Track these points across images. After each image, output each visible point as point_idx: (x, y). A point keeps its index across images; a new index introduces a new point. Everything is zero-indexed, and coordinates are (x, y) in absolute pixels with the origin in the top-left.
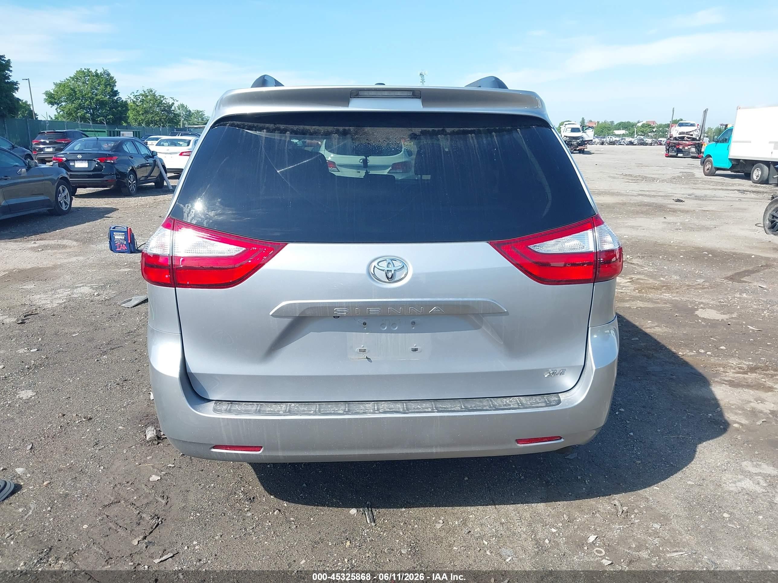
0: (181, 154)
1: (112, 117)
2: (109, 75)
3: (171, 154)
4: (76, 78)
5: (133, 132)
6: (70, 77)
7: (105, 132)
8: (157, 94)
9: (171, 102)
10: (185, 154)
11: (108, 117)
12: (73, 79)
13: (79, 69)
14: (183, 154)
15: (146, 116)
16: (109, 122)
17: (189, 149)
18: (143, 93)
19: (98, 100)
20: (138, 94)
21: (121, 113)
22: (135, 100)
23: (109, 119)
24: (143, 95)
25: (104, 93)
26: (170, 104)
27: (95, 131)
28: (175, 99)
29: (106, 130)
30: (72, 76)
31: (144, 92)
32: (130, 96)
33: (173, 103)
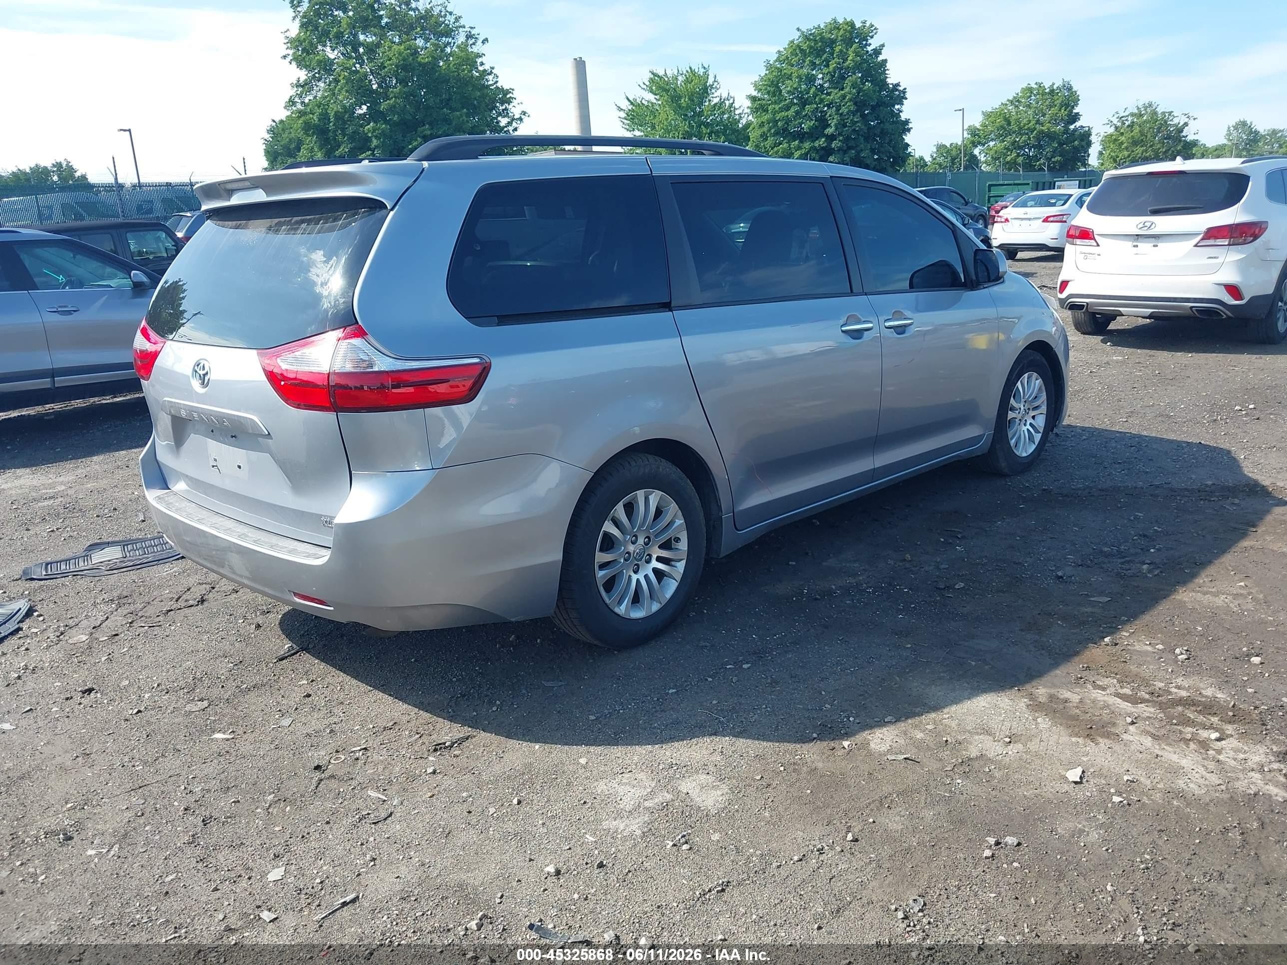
0: (1046, 220)
1: (1059, 158)
2: (1070, 89)
3: (1029, 219)
4: (1015, 102)
5: (1080, 181)
6: (1008, 100)
7: (1028, 184)
8: (1160, 110)
9: (1180, 120)
10: (1052, 219)
11: (1053, 160)
12: (1011, 102)
13: (1024, 86)
14: (1049, 219)
15: (1133, 151)
16: (1054, 167)
17: (1061, 211)
18: (1137, 111)
19: (1042, 132)
20: (1127, 113)
21: (1076, 150)
22: (1119, 124)
23: (1054, 162)
24: (1132, 115)
25: (1055, 120)
26: (1181, 124)
27: (1015, 184)
28: (1190, 115)
29: (1030, 182)
30: (1011, 98)
31: (1138, 108)
32: (1112, 119)
33: (1186, 124)
